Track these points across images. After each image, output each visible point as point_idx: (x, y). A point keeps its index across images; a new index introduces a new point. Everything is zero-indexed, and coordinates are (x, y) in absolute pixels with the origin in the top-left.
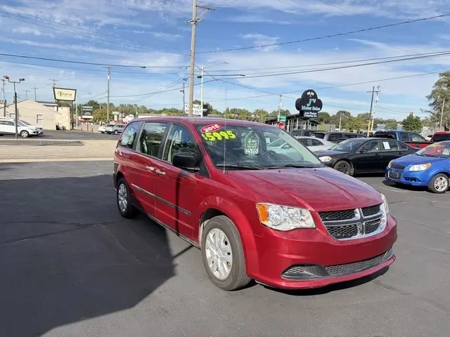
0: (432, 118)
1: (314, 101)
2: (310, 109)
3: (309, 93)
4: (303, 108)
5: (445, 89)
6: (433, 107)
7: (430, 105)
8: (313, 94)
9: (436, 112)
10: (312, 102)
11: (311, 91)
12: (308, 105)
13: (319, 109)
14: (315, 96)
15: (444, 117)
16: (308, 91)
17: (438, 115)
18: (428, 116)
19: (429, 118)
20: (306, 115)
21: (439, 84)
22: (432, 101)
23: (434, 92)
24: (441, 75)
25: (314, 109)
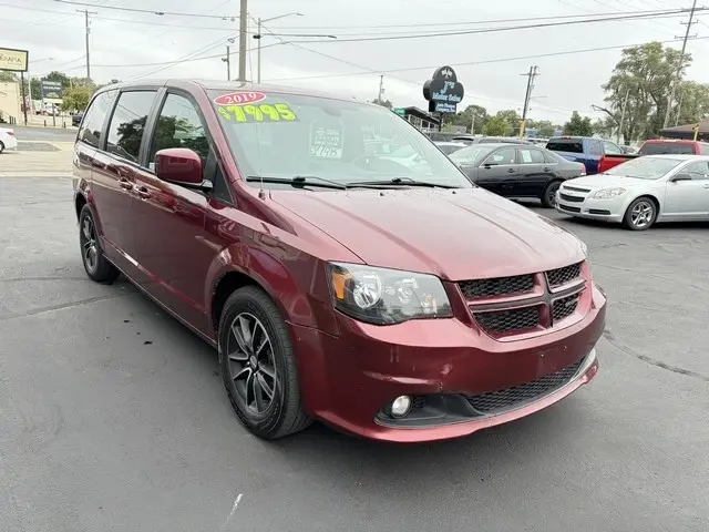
0: (609, 121)
1: (452, 85)
2: (445, 98)
3: (444, 72)
4: (435, 96)
5: (631, 74)
6: (610, 103)
7: (607, 99)
8: (450, 74)
9: (614, 111)
10: (449, 87)
11: (447, 68)
12: (443, 92)
14: (453, 78)
15: (625, 119)
16: (443, 69)
17: (617, 117)
18: (603, 116)
19: (604, 120)
20: (440, 108)
21: (622, 66)
22: (611, 93)
23: (614, 80)
24: (626, 52)
25: (452, 98)
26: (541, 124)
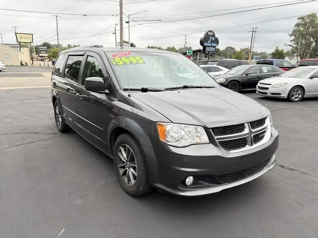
0: (292, 50)
1: (213, 39)
2: (210, 45)
3: (209, 33)
4: (206, 44)
5: (302, 29)
6: (293, 42)
7: (291, 41)
8: (212, 34)
9: (295, 46)
10: (212, 40)
11: (211, 31)
12: (209, 42)
13: (216, 45)
14: (214, 36)
15: (300, 49)
16: (209, 32)
17: (296, 48)
18: (290, 48)
19: (290, 50)
20: (207, 49)
21: (298, 25)
22: (293, 38)
23: (294, 31)
24: (299, 18)
25: (213, 45)
26: (261, 54)
